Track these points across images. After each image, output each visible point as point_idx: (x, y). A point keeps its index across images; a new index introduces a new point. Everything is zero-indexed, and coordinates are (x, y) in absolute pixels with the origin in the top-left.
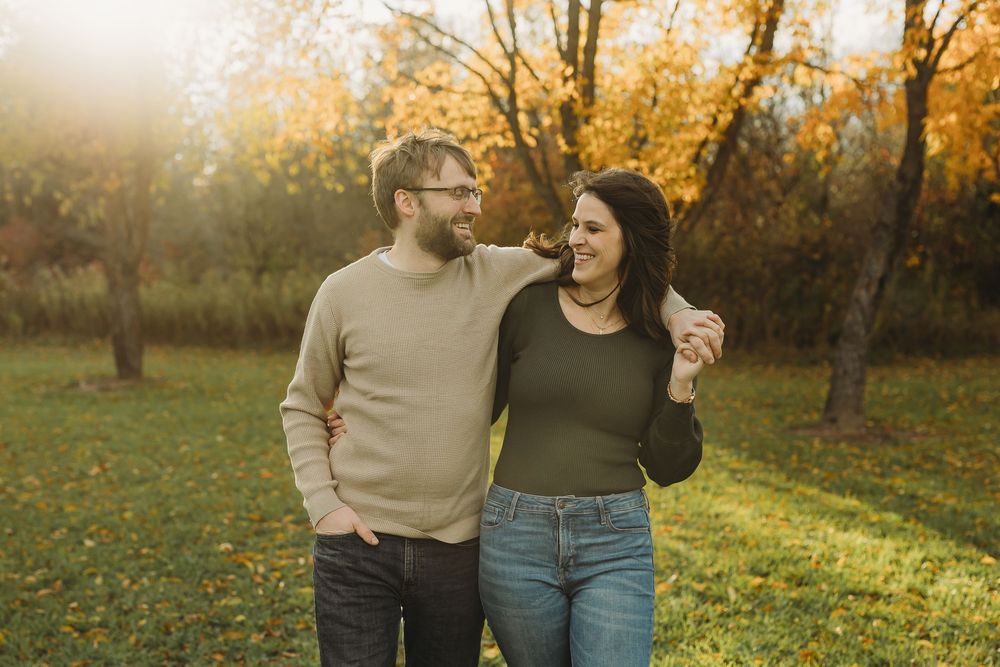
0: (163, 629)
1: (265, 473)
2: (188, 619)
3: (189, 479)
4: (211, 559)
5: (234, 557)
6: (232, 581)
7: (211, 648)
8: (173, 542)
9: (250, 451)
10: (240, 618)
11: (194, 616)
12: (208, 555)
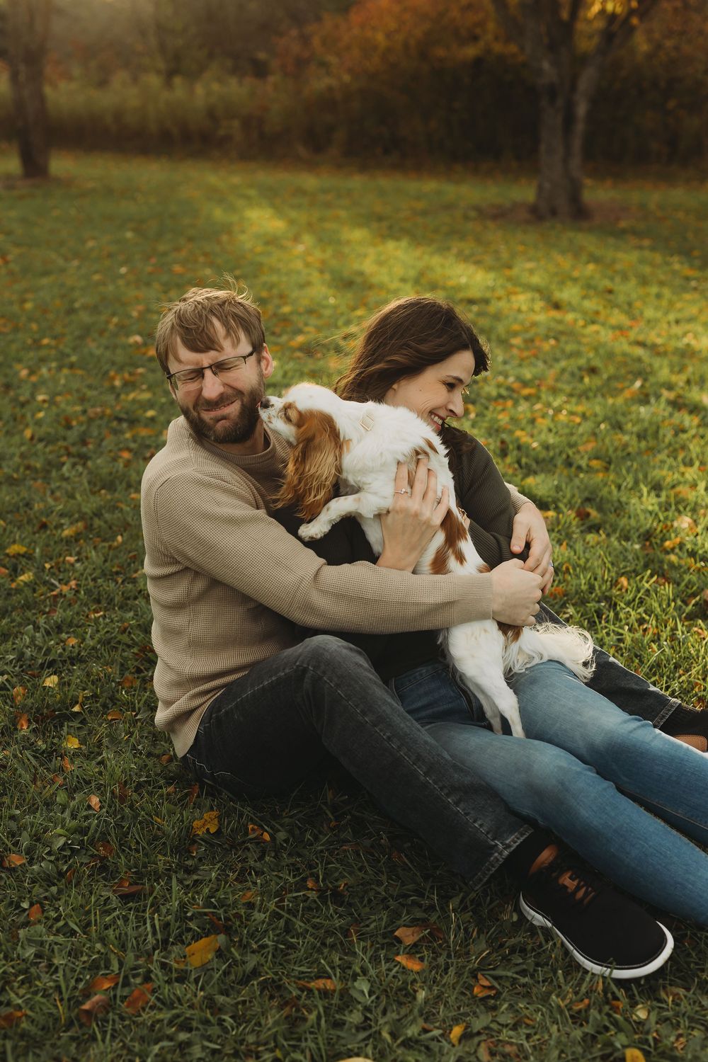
0: (63, 422)
1: (177, 268)
2: (91, 412)
3: (96, 272)
4: (119, 351)
5: (143, 350)
6: (141, 374)
7: (117, 444)
8: (77, 333)
9: (162, 247)
10: (150, 413)
11: (99, 410)
12: (115, 347)
